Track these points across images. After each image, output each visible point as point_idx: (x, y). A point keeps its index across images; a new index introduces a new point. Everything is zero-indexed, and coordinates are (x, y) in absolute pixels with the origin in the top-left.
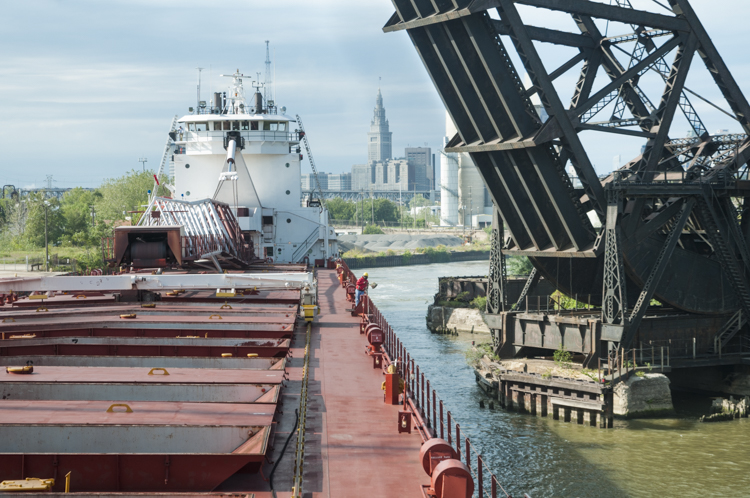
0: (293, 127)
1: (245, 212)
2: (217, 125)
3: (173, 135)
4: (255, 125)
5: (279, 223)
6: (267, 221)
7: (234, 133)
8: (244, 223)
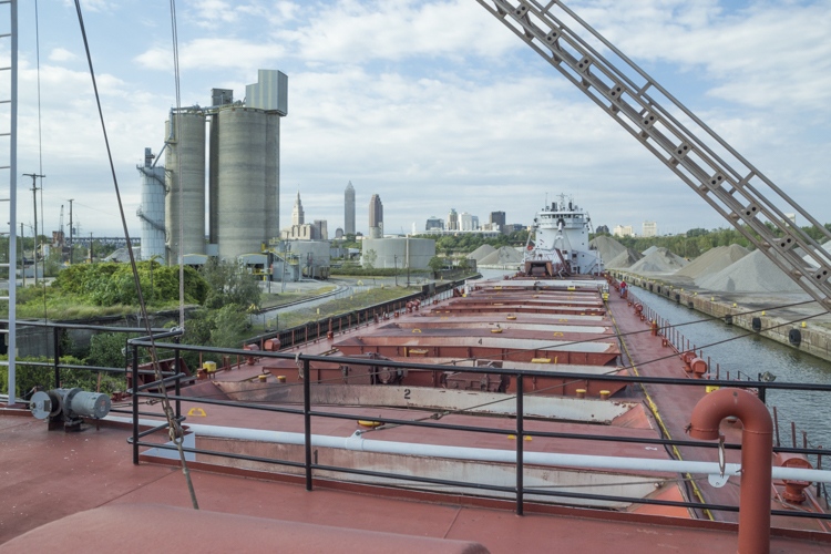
0: (585, 217)
1: (565, 252)
2: (554, 216)
3: (535, 220)
4: (569, 216)
5: (579, 256)
6: (574, 256)
7: (561, 219)
8: (566, 257)
